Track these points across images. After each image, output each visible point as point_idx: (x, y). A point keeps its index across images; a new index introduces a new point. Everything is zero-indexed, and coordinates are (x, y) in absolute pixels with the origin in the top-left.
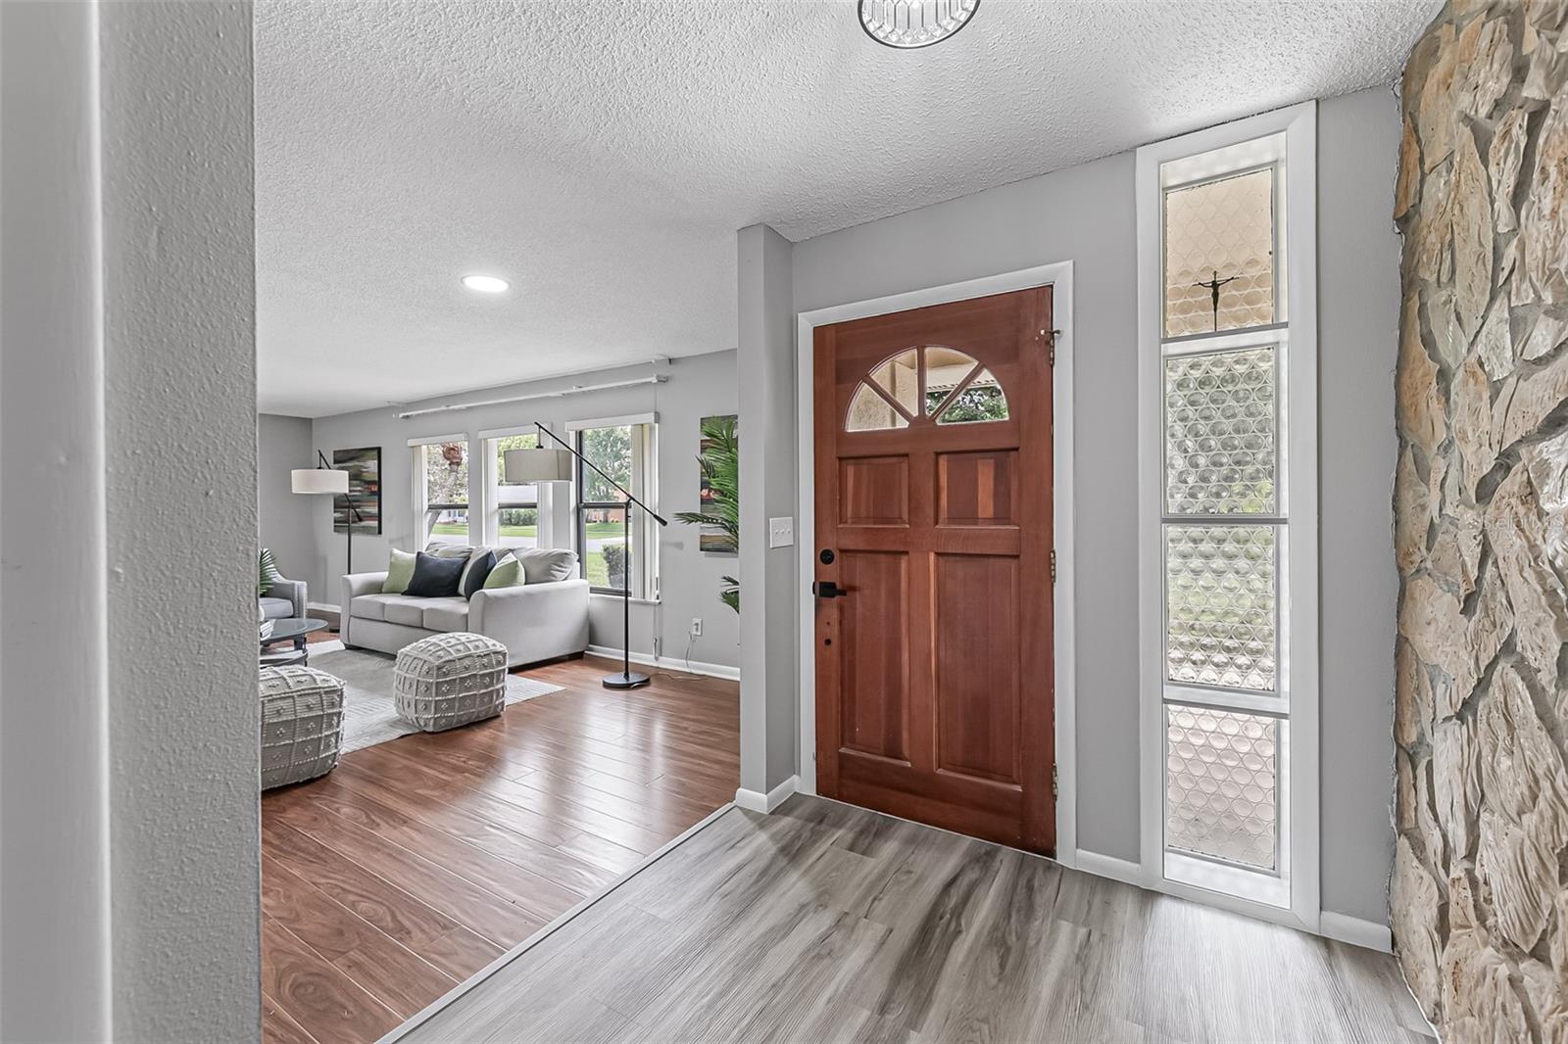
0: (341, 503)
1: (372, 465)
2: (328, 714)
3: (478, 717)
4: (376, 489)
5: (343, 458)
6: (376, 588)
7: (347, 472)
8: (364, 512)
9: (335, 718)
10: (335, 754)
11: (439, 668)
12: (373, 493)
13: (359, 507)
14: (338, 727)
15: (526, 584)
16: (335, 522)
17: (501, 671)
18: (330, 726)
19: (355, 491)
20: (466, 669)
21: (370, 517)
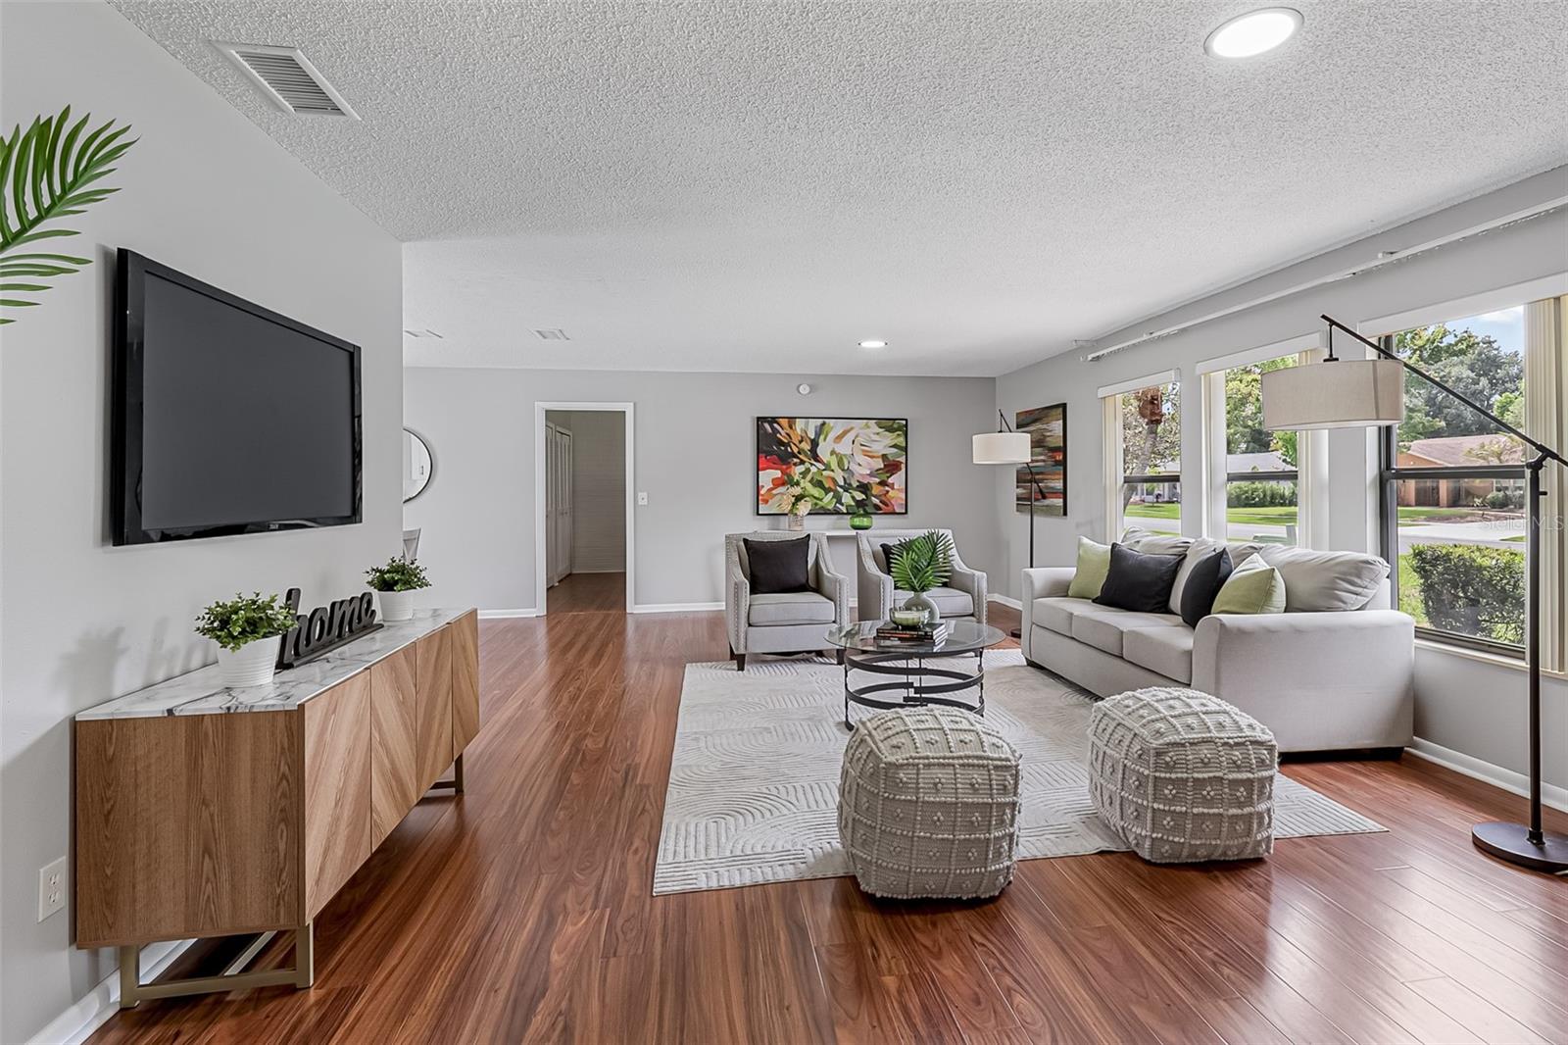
0: (1027, 476)
1: (1057, 426)
2: (999, 805)
3: (1225, 853)
4: (1061, 457)
5: (1025, 421)
6: (1061, 590)
7: (1029, 435)
8: (1047, 487)
9: (1008, 811)
10: (1008, 868)
11: (1159, 754)
12: (1057, 463)
13: (1042, 480)
14: (1012, 825)
15: (1285, 611)
16: (1018, 499)
17: (1266, 778)
18: (1001, 823)
19: (1037, 461)
20: (1205, 764)
21: (1054, 493)
